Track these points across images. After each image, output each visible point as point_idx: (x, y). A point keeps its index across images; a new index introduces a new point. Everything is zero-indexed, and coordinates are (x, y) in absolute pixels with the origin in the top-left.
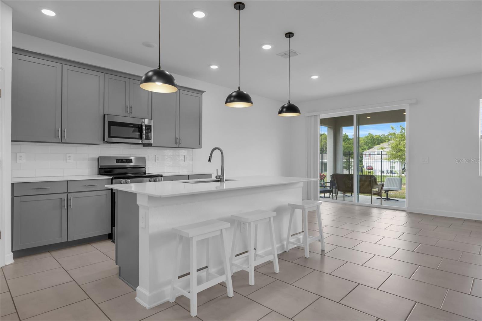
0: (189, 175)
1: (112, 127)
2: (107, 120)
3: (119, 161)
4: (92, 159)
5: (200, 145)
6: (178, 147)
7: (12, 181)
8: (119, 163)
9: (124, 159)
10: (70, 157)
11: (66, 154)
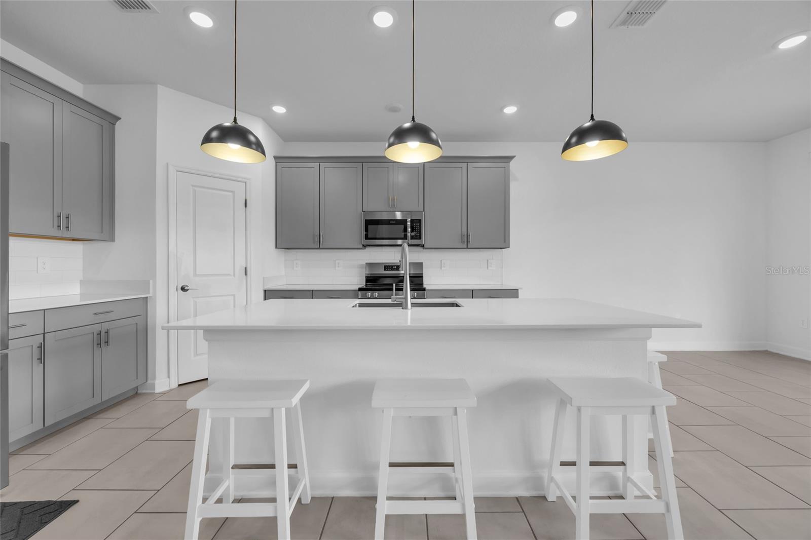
0: (472, 290)
1: (369, 226)
2: (364, 218)
3: (387, 268)
4: (361, 266)
5: (505, 242)
6: (466, 247)
7: (263, 288)
8: (388, 270)
9: (395, 266)
10: (339, 264)
11: (335, 261)
